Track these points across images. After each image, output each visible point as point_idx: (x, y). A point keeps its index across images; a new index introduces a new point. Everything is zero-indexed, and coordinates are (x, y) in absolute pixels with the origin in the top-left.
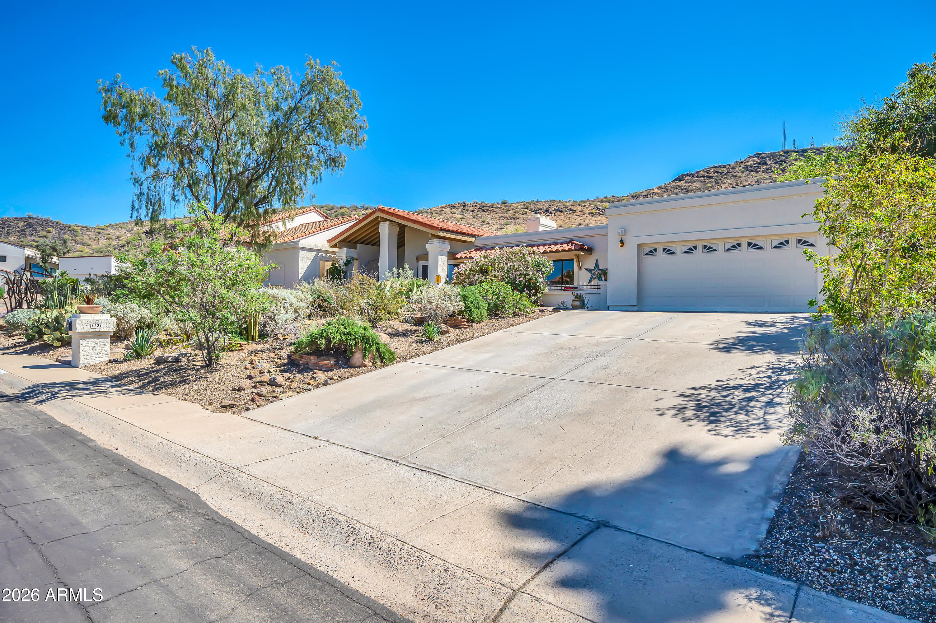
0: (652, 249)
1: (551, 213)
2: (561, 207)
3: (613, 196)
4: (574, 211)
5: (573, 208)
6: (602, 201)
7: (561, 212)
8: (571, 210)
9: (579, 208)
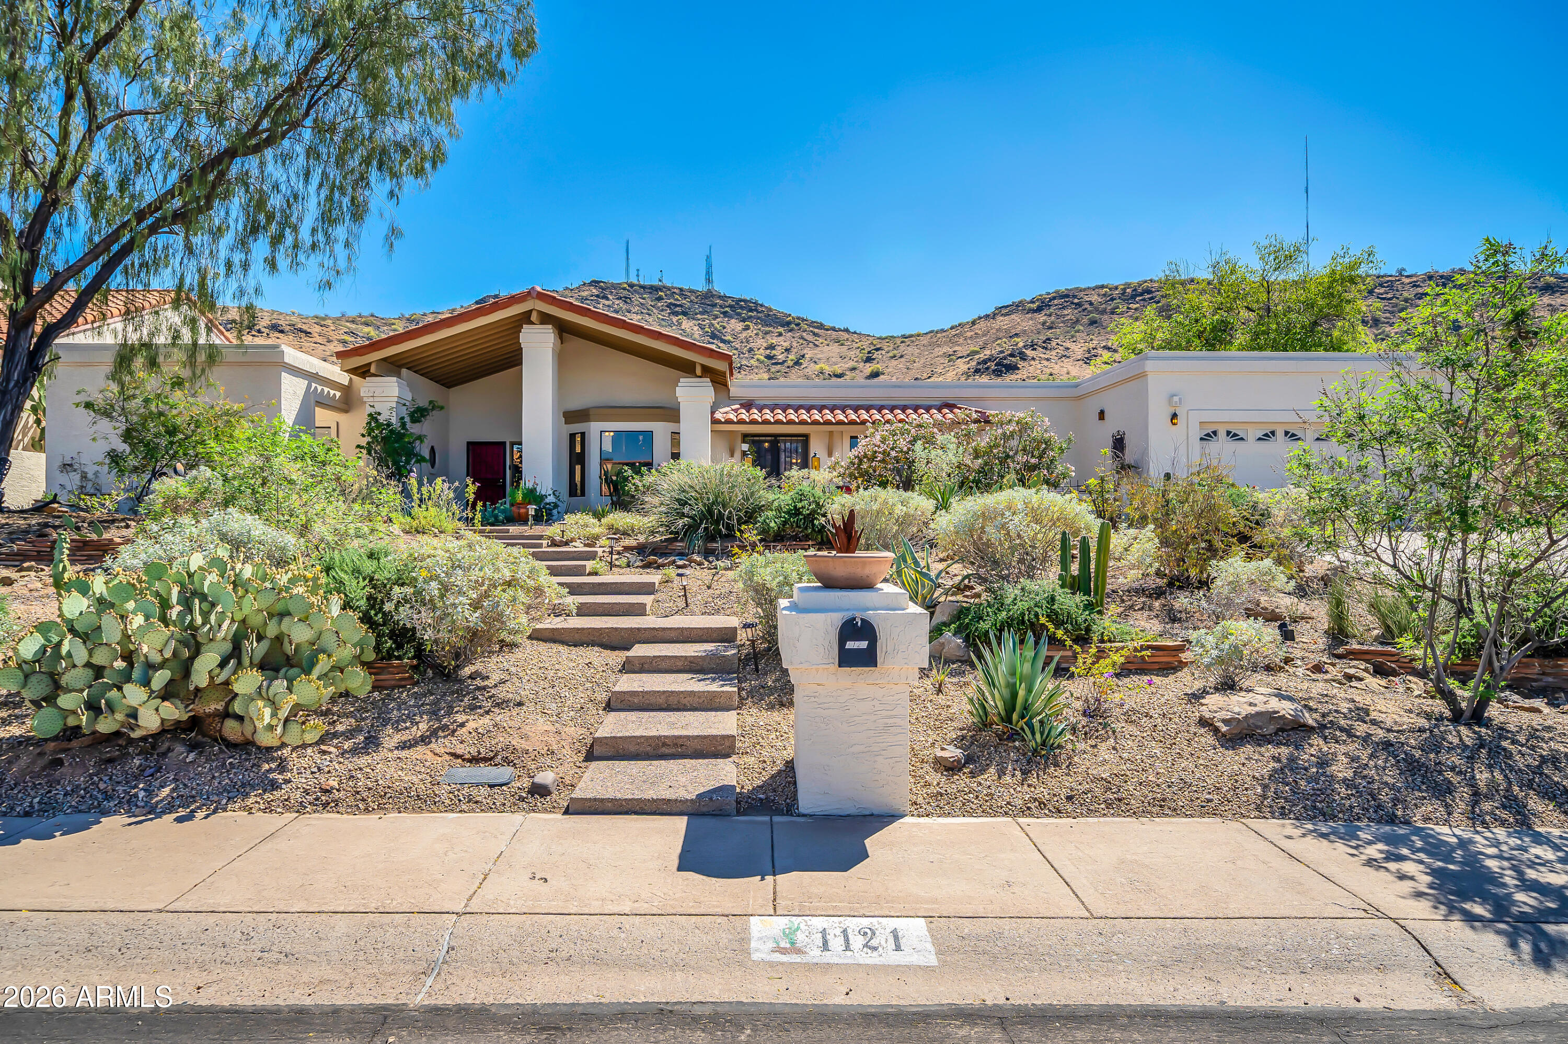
0: (1209, 431)
1: (259, 331)
2: (280, 322)
3: (372, 316)
4: (307, 333)
5: (304, 327)
6: (353, 322)
7: (282, 332)
8: (301, 330)
9: (317, 329)
